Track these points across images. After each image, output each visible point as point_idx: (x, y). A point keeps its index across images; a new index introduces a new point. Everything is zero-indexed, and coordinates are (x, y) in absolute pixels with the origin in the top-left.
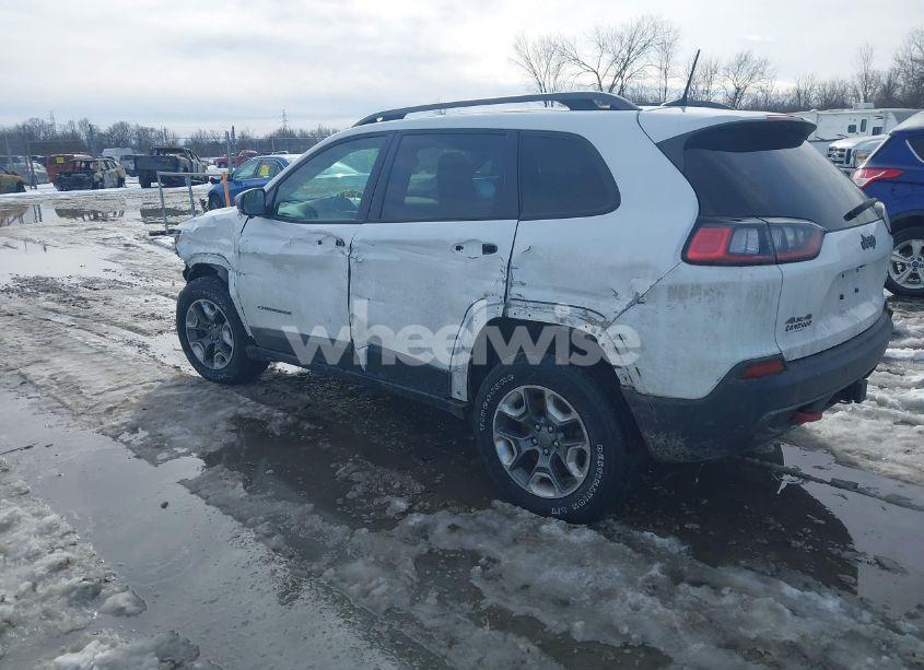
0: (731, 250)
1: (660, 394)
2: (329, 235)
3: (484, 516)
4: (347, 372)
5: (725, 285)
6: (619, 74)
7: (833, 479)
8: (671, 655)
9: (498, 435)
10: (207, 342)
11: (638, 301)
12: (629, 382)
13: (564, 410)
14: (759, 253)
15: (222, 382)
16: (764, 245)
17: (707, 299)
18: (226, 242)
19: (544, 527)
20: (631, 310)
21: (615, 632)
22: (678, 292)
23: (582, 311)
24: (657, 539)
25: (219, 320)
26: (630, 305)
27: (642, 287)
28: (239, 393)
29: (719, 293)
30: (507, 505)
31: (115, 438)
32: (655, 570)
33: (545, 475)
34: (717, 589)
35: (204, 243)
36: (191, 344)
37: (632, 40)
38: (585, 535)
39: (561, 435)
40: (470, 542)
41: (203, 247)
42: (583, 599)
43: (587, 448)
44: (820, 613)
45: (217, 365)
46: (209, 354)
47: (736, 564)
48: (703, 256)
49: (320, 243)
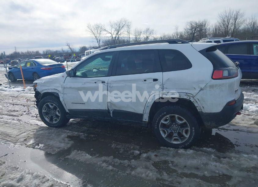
0: (223, 75)
1: (209, 112)
2: (99, 80)
3: (161, 151)
4: (105, 118)
5: (223, 84)
6: (117, 34)
7: (233, 129)
8: (231, 175)
9: (161, 129)
10: (50, 116)
11: (202, 89)
12: (201, 110)
13: (181, 120)
14: (228, 76)
15: (56, 127)
16: (229, 74)
17: (219, 87)
18: (58, 85)
19: (179, 151)
20: (200, 92)
21: (215, 172)
22: (212, 87)
23: (185, 94)
24: (208, 149)
25: (55, 108)
26: (200, 91)
27: (202, 86)
28: (63, 129)
29: (222, 86)
30: (165, 148)
31: (34, 148)
32: (213, 157)
33: (176, 138)
34: (230, 158)
35: (47, 86)
36: (44, 117)
37: (120, 25)
38: (190, 152)
39: (179, 127)
40: (163, 158)
41: (47, 87)
42: (202, 166)
43: (189, 129)
44: (255, 159)
45: (54, 122)
46: (51, 119)
47: (228, 152)
48: (217, 78)
49: (95, 83)
